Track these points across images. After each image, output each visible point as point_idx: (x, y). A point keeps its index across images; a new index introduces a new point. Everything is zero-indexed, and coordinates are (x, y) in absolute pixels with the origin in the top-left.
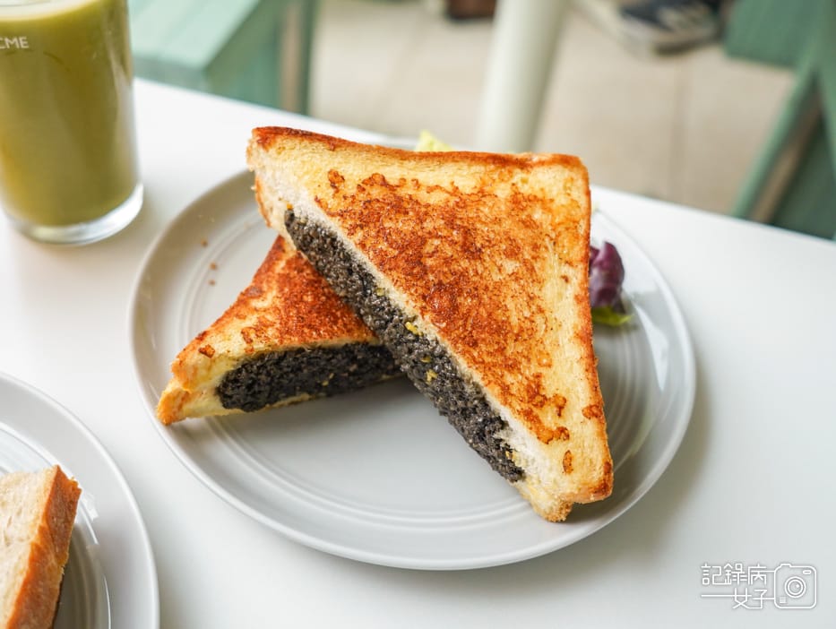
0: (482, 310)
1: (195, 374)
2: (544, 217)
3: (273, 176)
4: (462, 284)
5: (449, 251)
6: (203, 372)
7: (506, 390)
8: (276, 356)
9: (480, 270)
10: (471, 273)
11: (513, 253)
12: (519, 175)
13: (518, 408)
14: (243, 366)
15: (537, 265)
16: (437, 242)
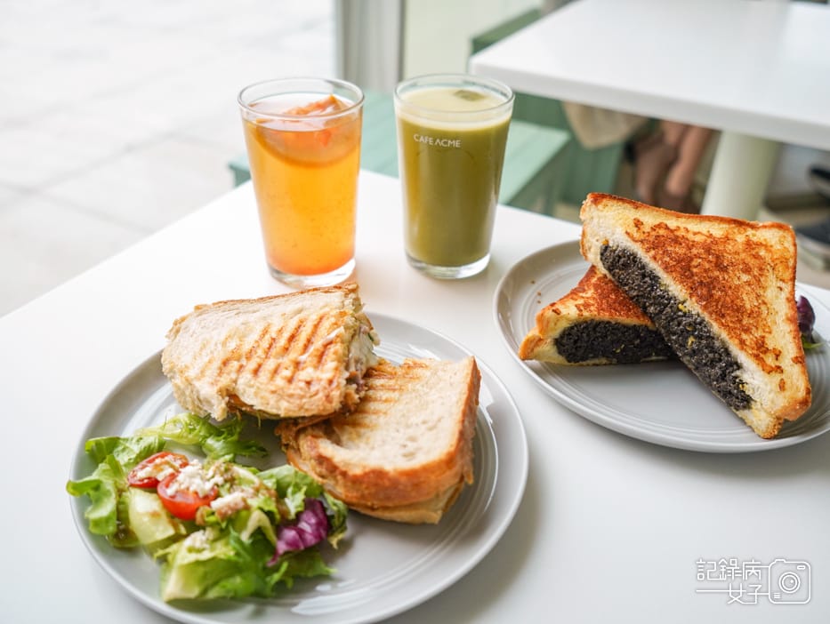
0: (727, 299)
1: (547, 326)
2: (767, 254)
3: (598, 223)
4: (715, 283)
5: (707, 266)
6: (552, 325)
7: (742, 343)
8: (594, 323)
9: (726, 277)
10: (721, 279)
11: (747, 270)
12: (750, 232)
13: (750, 352)
14: (576, 325)
15: (762, 279)
16: (700, 260)
